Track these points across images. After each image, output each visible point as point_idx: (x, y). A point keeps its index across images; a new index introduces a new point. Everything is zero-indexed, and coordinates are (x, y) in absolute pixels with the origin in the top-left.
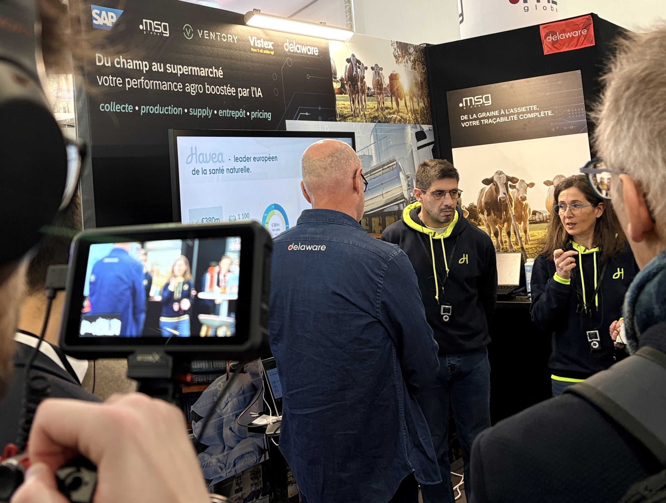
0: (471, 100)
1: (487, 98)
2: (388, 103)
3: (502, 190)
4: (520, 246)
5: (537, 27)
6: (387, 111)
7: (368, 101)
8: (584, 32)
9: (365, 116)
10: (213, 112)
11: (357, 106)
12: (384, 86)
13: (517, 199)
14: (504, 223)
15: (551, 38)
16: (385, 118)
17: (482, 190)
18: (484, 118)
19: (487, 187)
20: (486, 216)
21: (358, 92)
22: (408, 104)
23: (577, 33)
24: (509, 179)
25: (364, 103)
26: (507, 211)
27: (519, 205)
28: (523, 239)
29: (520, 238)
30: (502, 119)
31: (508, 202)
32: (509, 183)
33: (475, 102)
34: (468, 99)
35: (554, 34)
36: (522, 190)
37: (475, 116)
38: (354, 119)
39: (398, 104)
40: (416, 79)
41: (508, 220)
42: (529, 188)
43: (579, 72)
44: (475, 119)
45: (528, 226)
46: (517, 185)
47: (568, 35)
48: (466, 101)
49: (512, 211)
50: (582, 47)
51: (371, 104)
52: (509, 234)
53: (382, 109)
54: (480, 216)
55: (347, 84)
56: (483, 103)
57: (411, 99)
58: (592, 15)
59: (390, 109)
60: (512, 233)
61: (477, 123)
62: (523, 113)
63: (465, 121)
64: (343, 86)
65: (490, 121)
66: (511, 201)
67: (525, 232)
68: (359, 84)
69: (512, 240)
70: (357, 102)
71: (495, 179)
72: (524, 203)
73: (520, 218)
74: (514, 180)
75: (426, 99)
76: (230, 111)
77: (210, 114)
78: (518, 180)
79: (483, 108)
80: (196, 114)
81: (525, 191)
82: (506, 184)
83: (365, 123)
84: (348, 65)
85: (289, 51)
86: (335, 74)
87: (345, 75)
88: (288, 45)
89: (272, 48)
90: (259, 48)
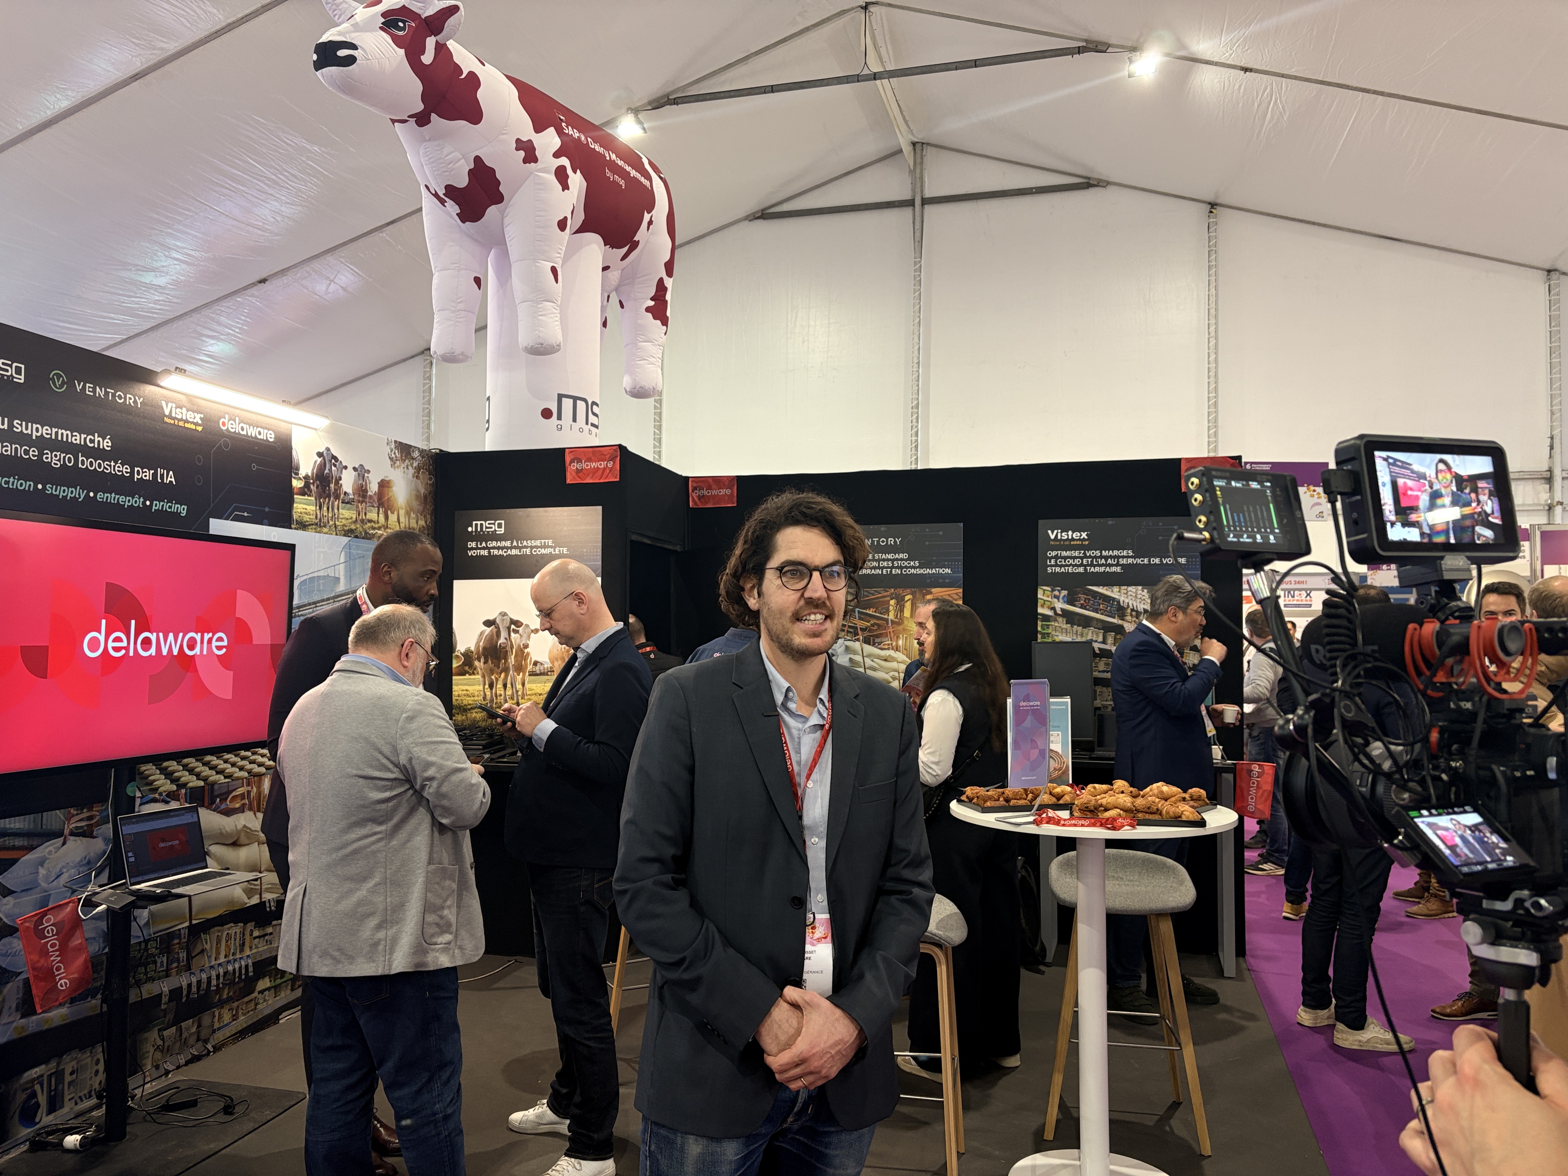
0: (482, 525)
1: (500, 526)
2: (372, 515)
3: (503, 634)
4: (515, 701)
5: (562, 450)
6: (369, 524)
7: (343, 508)
8: (610, 465)
9: (336, 527)
10: (88, 494)
11: (325, 514)
12: (369, 493)
13: (519, 646)
14: (501, 673)
15: (575, 466)
16: (366, 533)
17: (482, 633)
18: (494, 548)
19: (488, 630)
20: (482, 663)
21: (329, 496)
22: (402, 519)
23: (603, 465)
24: (513, 622)
25: (336, 511)
26: (506, 659)
27: (519, 653)
28: (520, 693)
29: (517, 692)
30: (514, 552)
31: (508, 648)
32: (513, 627)
33: (487, 528)
34: (479, 523)
35: (579, 461)
36: (525, 636)
37: (484, 544)
38: (318, 529)
39: (387, 518)
40: (418, 491)
41: (506, 670)
42: (533, 634)
43: (600, 508)
44: (484, 548)
45: (527, 678)
46: (521, 629)
47: (594, 465)
48: (476, 525)
49: (512, 660)
50: (606, 481)
51: (347, 514)
52: (505, 686)
53: (362, 521)
54: (476, 663)
55: (313, 484)
56: (495, 530)
57: (408, 514)
58: (620, 446)
59: (374, 522)
60: (509, 685)
61: (485, 553)
62: (537, 547)
63: (472, 549)
64: (307, 485)
65: (501, 552)
66: (512, 648)
67: (523, 684)
68: (332, 486)
69: (507, 693)
70: (325, 509)
71: (498, 621)
72: (526, 651)
73: (519, 668)
74: (518, 623)
75: (428, 517)
76: (117, 497)
77: (82, 497)
78: (522, 624)
79: (494, 537)
80: (57, 493)
81: (529, 637)
82: (509, 628)
83: (334, 536)
84: (319, 460)
85: (228, 429)
86: (298, 469)
87: (313, 473)
88: (226, 422)
89: (200, 422)
90: (179, 420)
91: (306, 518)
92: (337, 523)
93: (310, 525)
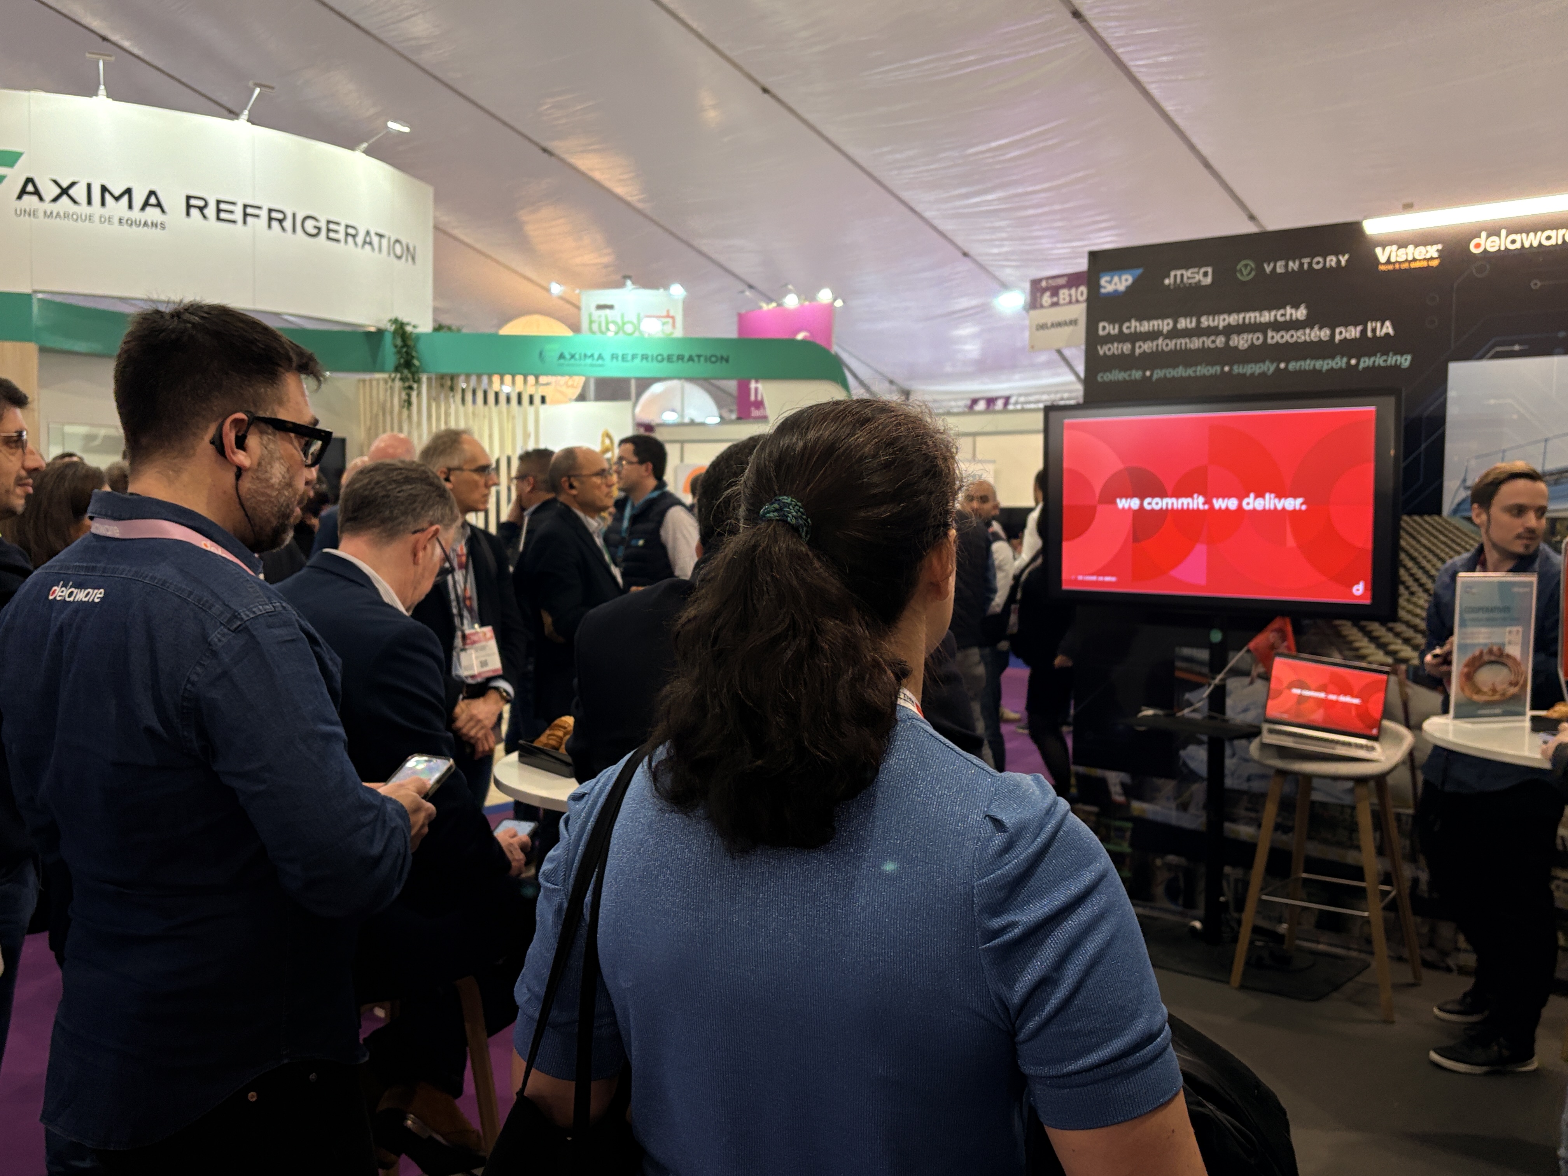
10: (1278, 366)
76: (1313, 362)
77: (1272, 369)
80: (1245, 371)
85: (1485, 251)
88: (1482, 241)
89: (1436, 255)
90: (1400, 263)
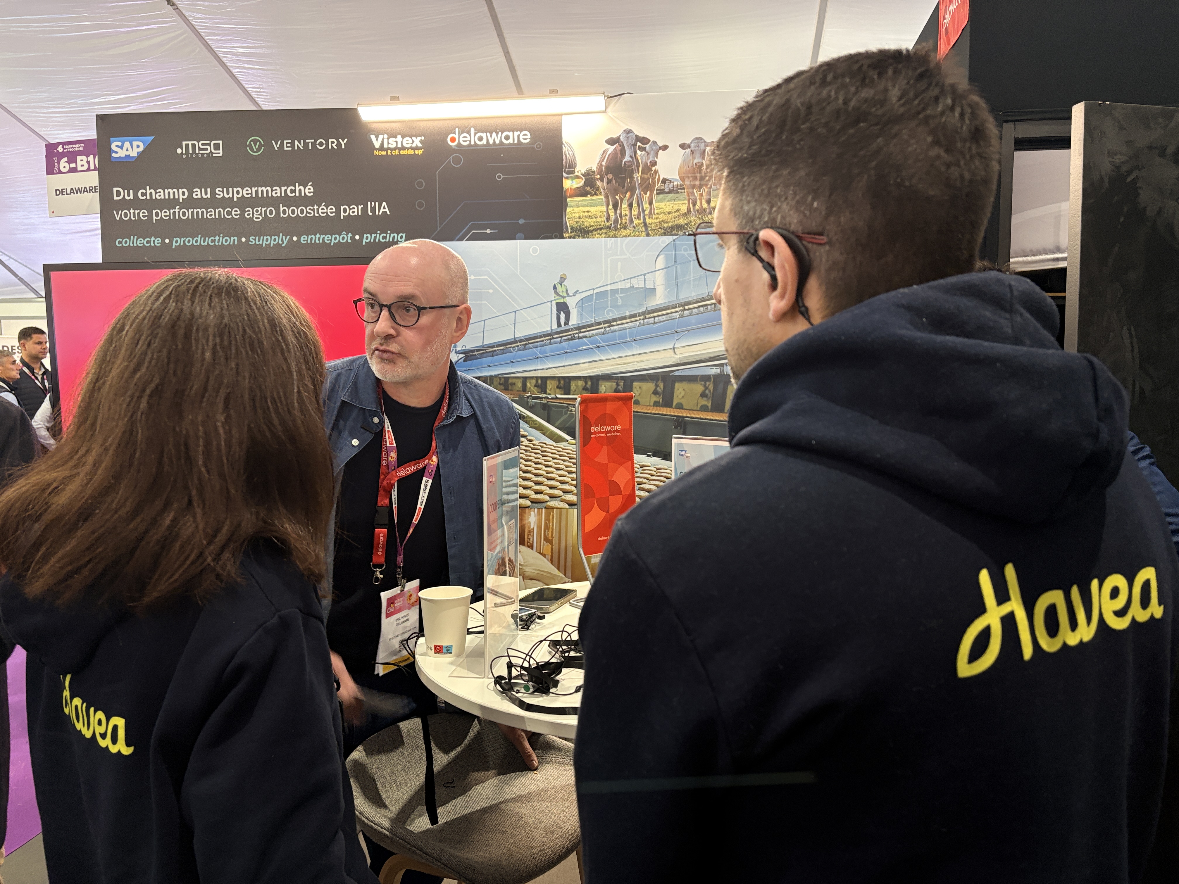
7: (661, 201)
9: (645, 225)
10: (291, 239)
11: (625, 212)
21: (632, 190)
25: (646, 206)
51: (668, 207)
55: (602, 179)
68: (638, 175)
70: (625, 206)
76: (322, 237)
77: (285, 242)
80: (260, 243)
83: (643, 238)
84: (611, 148)
85: (459, 144)
86: (572, 166)
87: (600, 166)
88: (456, 136)
89: (420, 145)
90: (392, 149)
91: (589, 223)
92: (648, 221)
93: (597, 230)
